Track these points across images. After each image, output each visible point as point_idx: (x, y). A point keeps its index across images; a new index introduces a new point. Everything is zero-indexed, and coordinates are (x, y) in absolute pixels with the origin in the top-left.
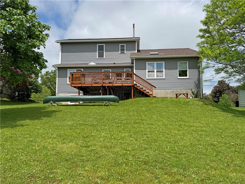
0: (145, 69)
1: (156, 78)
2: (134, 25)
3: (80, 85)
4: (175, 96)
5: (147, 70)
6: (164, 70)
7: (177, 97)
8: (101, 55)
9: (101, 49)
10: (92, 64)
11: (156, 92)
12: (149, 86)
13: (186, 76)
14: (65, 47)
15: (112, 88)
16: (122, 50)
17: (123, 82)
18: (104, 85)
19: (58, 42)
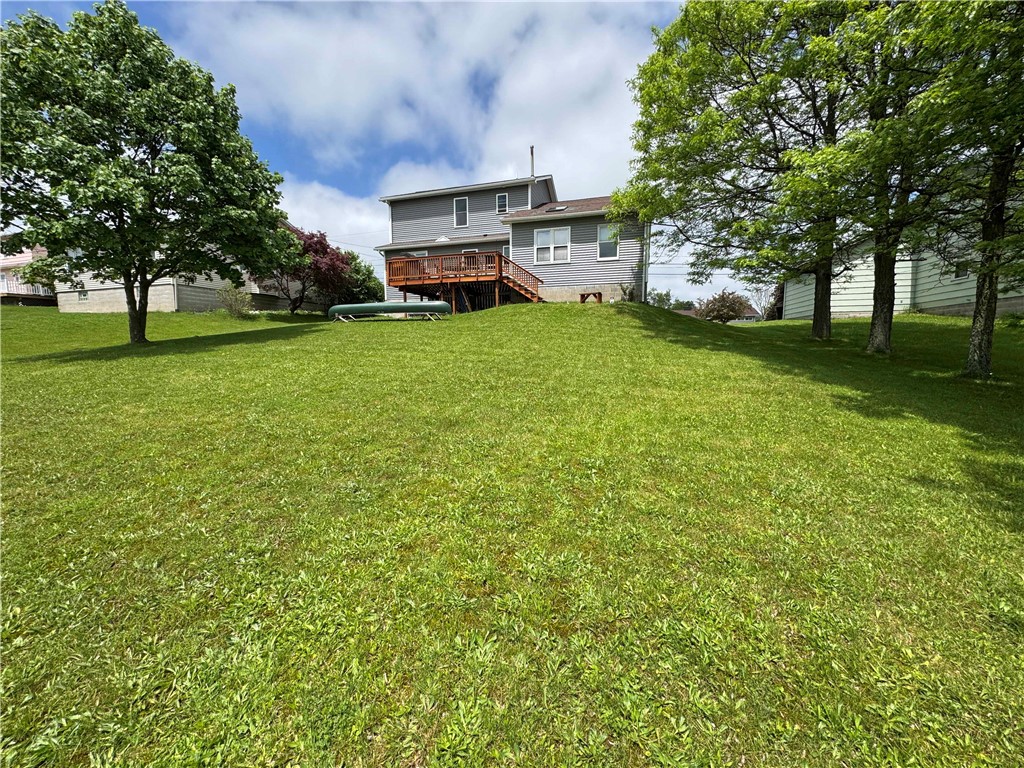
0: (532, 245)
1: (552, 262)
2: (532, 148)
3: (403, 284)
4: (579, 299)
5: (535, 247)
6: (569, 245)
7: (583, 301)
8: (462, 221)
9: (461, 207)
10: (443, 240)
11: (543, 292)
12: (531, 280)
13: (615, 255)
14: (402, 210)
15: (463, 287)
16: (502, 207)
17: (487, 274)
18: (444, 281)
19: (384, 201)
